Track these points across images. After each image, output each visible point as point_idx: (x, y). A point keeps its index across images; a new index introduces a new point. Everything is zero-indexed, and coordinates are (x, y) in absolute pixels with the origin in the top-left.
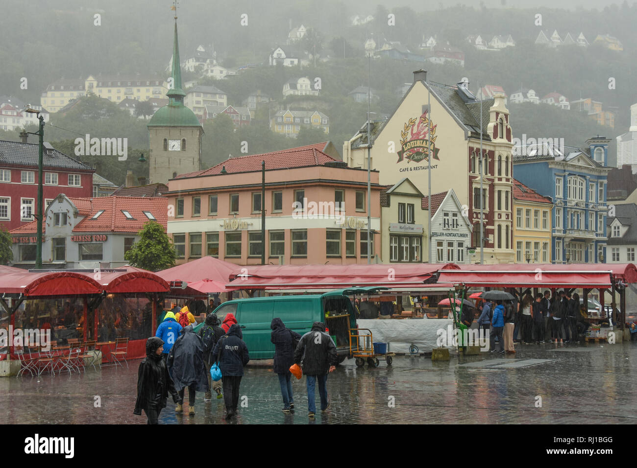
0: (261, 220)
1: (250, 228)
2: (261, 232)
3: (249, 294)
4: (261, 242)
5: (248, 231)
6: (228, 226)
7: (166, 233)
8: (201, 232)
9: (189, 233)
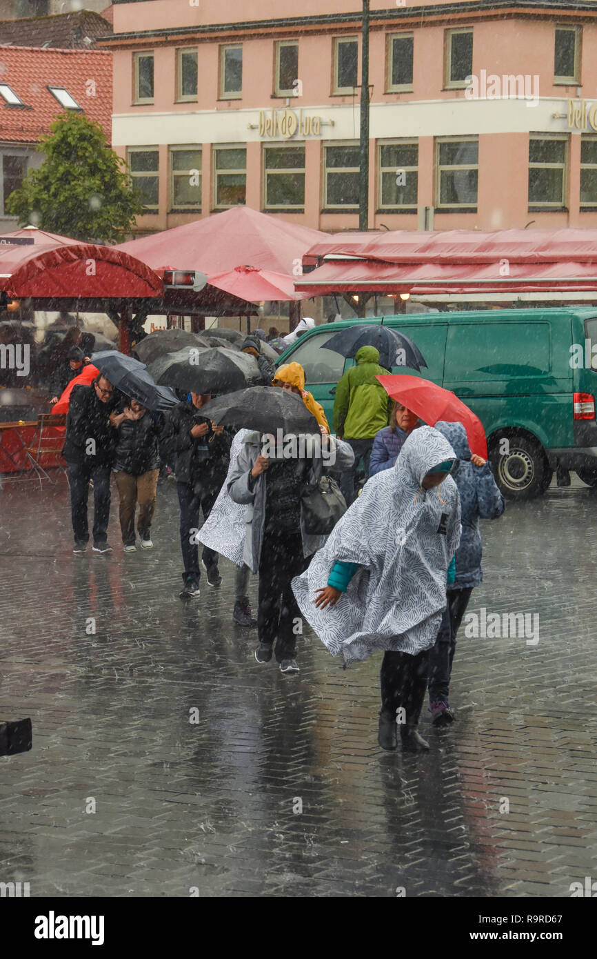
0: (357, 111)
1: (329, 134)
2: (358, 144)
3: (353, 305)
4: (357, 170)
5: (322, 141)
6: (271, 126)
7: (110, 146)
8: (201, 144)
9: (169, 146)
